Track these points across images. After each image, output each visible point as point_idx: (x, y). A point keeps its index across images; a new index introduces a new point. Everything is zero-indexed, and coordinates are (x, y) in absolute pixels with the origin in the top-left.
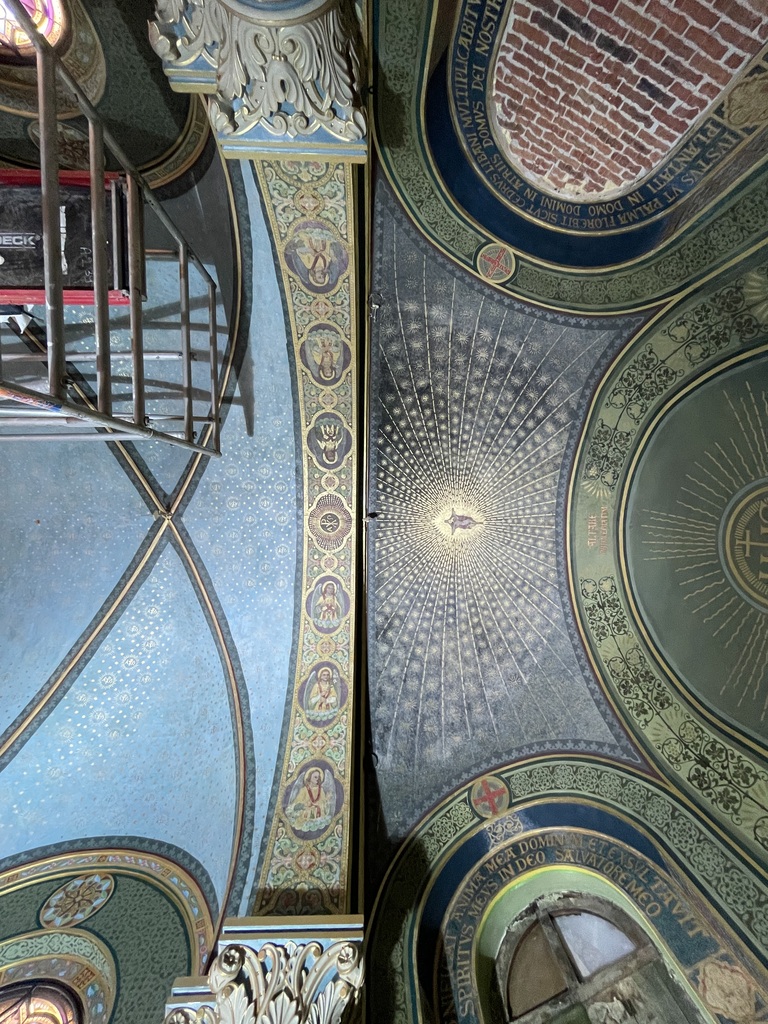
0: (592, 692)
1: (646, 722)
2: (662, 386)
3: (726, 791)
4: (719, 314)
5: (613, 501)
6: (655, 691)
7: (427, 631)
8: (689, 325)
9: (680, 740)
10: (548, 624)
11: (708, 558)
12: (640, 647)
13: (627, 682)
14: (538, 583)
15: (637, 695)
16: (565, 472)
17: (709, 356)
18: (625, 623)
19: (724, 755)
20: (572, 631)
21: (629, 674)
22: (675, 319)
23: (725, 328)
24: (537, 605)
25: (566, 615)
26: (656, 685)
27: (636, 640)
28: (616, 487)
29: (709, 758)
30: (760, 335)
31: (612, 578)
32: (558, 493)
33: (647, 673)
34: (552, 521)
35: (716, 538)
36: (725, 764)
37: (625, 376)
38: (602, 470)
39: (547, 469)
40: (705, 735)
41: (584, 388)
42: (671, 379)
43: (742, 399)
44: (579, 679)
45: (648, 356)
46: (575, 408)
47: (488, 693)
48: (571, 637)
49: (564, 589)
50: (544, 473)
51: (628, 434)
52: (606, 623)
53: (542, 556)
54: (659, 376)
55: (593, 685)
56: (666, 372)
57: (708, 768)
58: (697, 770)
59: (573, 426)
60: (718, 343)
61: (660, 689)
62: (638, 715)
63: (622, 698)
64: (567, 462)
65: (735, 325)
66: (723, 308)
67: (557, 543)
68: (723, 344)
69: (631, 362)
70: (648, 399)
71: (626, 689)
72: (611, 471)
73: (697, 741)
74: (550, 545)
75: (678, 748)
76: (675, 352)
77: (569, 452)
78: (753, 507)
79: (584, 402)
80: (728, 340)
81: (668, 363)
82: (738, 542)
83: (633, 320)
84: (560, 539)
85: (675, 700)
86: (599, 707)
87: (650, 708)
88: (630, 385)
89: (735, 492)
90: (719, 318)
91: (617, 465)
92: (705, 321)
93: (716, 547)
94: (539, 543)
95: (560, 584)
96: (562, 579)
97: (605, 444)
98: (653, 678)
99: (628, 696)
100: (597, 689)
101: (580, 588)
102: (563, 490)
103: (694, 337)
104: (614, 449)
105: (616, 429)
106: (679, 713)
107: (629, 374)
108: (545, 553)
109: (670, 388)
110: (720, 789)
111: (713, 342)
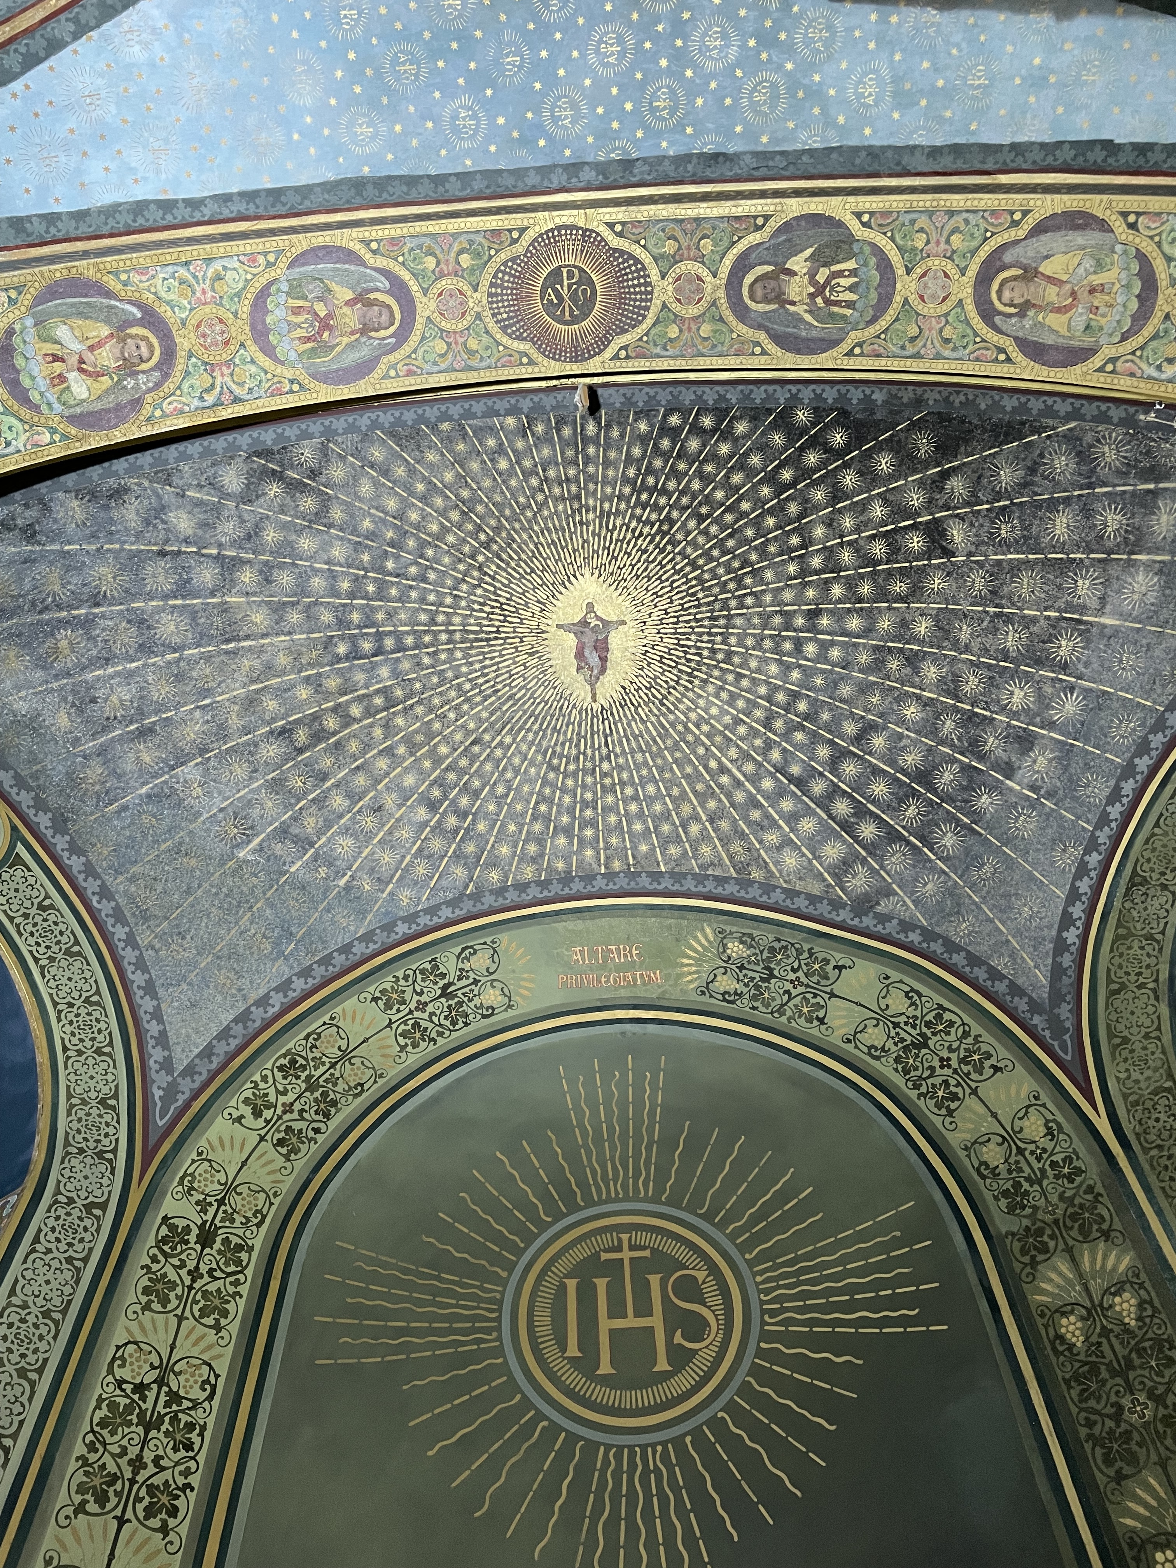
0: (263, 1002)
1: (239, 1119)
2: (923, 1089)
3: (173, 1286)
4: (1061, 1197)
5: (675, 996)
6: (303, 1125)
7: (302, 589)
8: (1045, 1142)
9: (230, 1188)
10: (382, 882)
11: (583, 1184)
12: (381, 1082)
13: (303, 1068)
14: (470, 848)
15: (285, 1093)
16: (731, 889)
17: (983, 1177)
18: (423, 1045)
19: (232, 1268)
20: (381, 938)
21: (322, 1069)
22: (1060, 1118)
23: (1035, 1208)
24: (420, 850)
25: (411, 918)
26: (315, 1125)
27: (393, 1073)
28: (705, 999)
29: (218, 1245)
30: (1017, 1267)
31: (510, 1006)
32: (684, 875)
33: (334, 1103)
34: (617, 865)
35: (626, 1199)
36: (218, 1274)
37: (947, 1016)
38: (741, 968)
39: (737, 847)
40: (254, 1228)
41: (923, 929)
42: (939, 1106)
43: (898, 1234)
44: (280, 970)
45: (987, 1064)
46: (879, 909)
47: (190, 771)
48: (368, 937)
49: (467, 906)
50: (725, 841)
51: (821, 1021)
52: (413, 1006)
53: (532, 849)
54: (946, 1083)
55: (277, 1001)
56: (954, 1097)
57: (198, 1247)
58: (187, 1230)
59: (836, 905)
60: (1006, 1194)
61: (311, 1134)
62: (246, 1101)
63: (269, 1065)
64: (754, 892)
65: (1039, 1224)
66: (1073, 1206)
67: (567, 879)
68: (1003, 1203)
69: (976, 1029)
70: (897, 1060)
71: (291, 1068)
72: (740, 987)
73: (239, 1219)
74: (560, 865)
75: (214, 1187)
76: (994, 1115)
77: (777, 896)
78: (692, 1259)
79: (891, 928)
80: (1011, 1210)
81: (971, 1102)
82: (625, 1237)
83: (1067, 1037)
84: (577, 886)
85: (299, 1165)
86: (236, 1021)
87: (267, 1122)
88: (928, 1025)
89: (721, 1226)
90: (1054, 1199)
91: (754, 998)
92: (1050, 1172)
93: (609, 1200)
94: (562, 841)
95: (476, 896)
96: (489, 901)
97: (800, 974)
98: (327, 1115)
99: (279, 1075)
100: (272, 1011)
101: (476, 942)
102: (689, 884)
103: (1020, 1151)
104: (787, 992)
105: (832, 995)
106: (278, 1176)
107: (951, 1024)
108: (542, 855)
109: (921, 1103)
110: (172, 1275)
111: (1009, 1185)
